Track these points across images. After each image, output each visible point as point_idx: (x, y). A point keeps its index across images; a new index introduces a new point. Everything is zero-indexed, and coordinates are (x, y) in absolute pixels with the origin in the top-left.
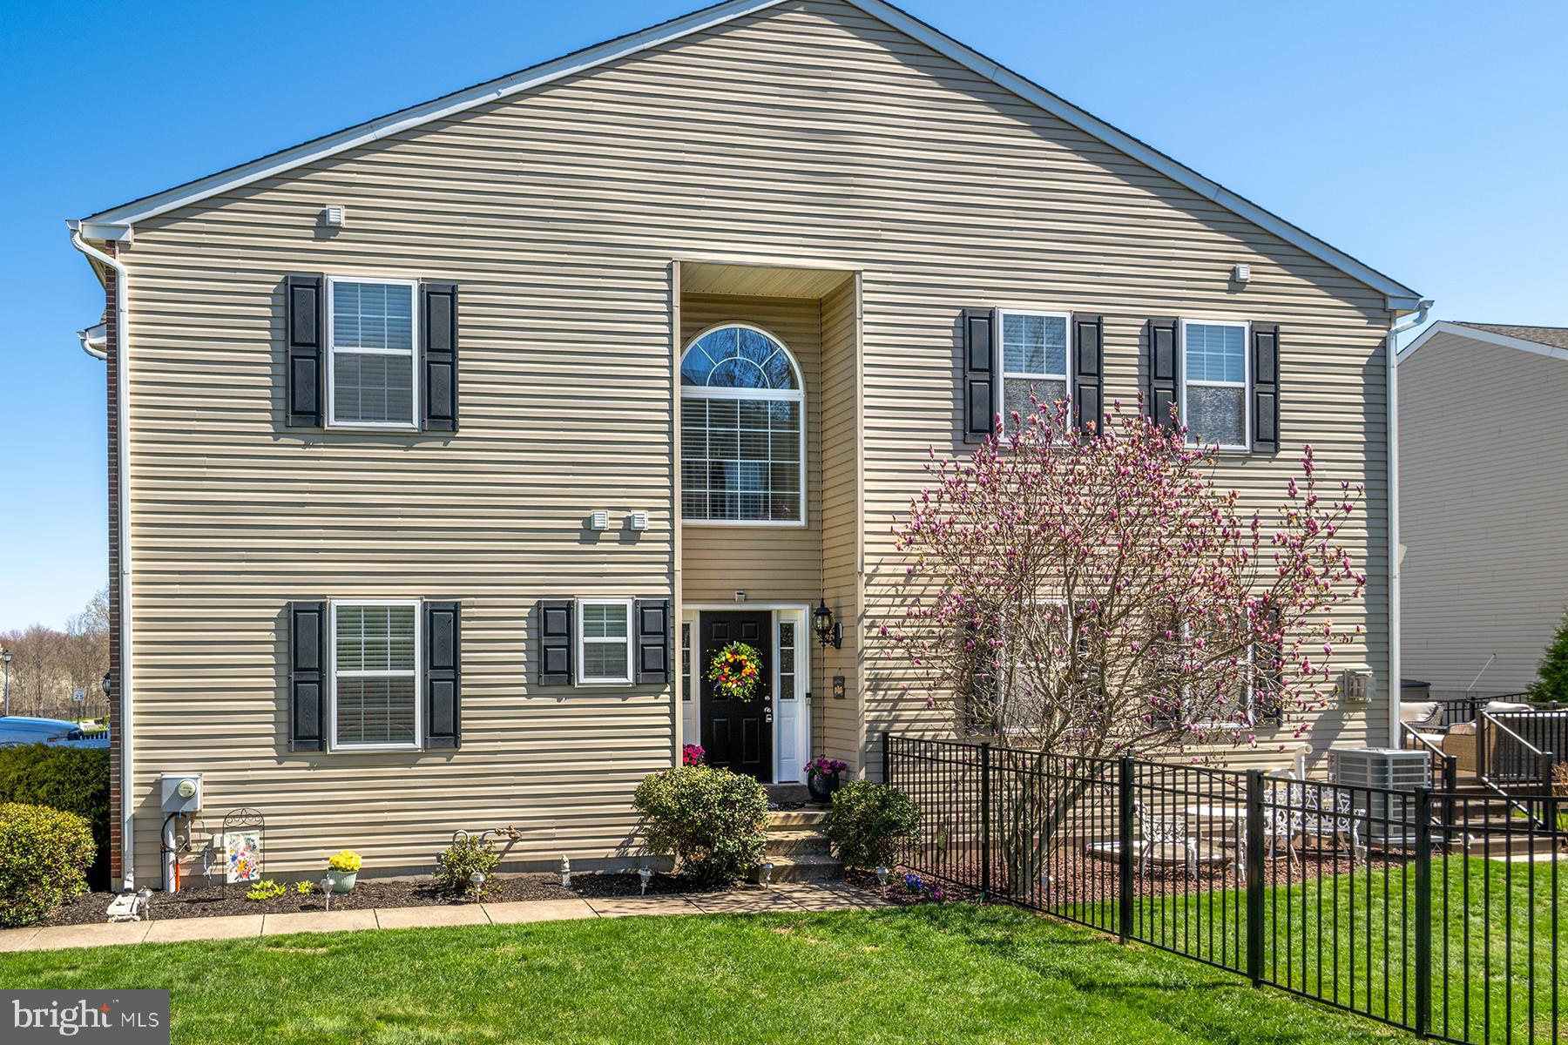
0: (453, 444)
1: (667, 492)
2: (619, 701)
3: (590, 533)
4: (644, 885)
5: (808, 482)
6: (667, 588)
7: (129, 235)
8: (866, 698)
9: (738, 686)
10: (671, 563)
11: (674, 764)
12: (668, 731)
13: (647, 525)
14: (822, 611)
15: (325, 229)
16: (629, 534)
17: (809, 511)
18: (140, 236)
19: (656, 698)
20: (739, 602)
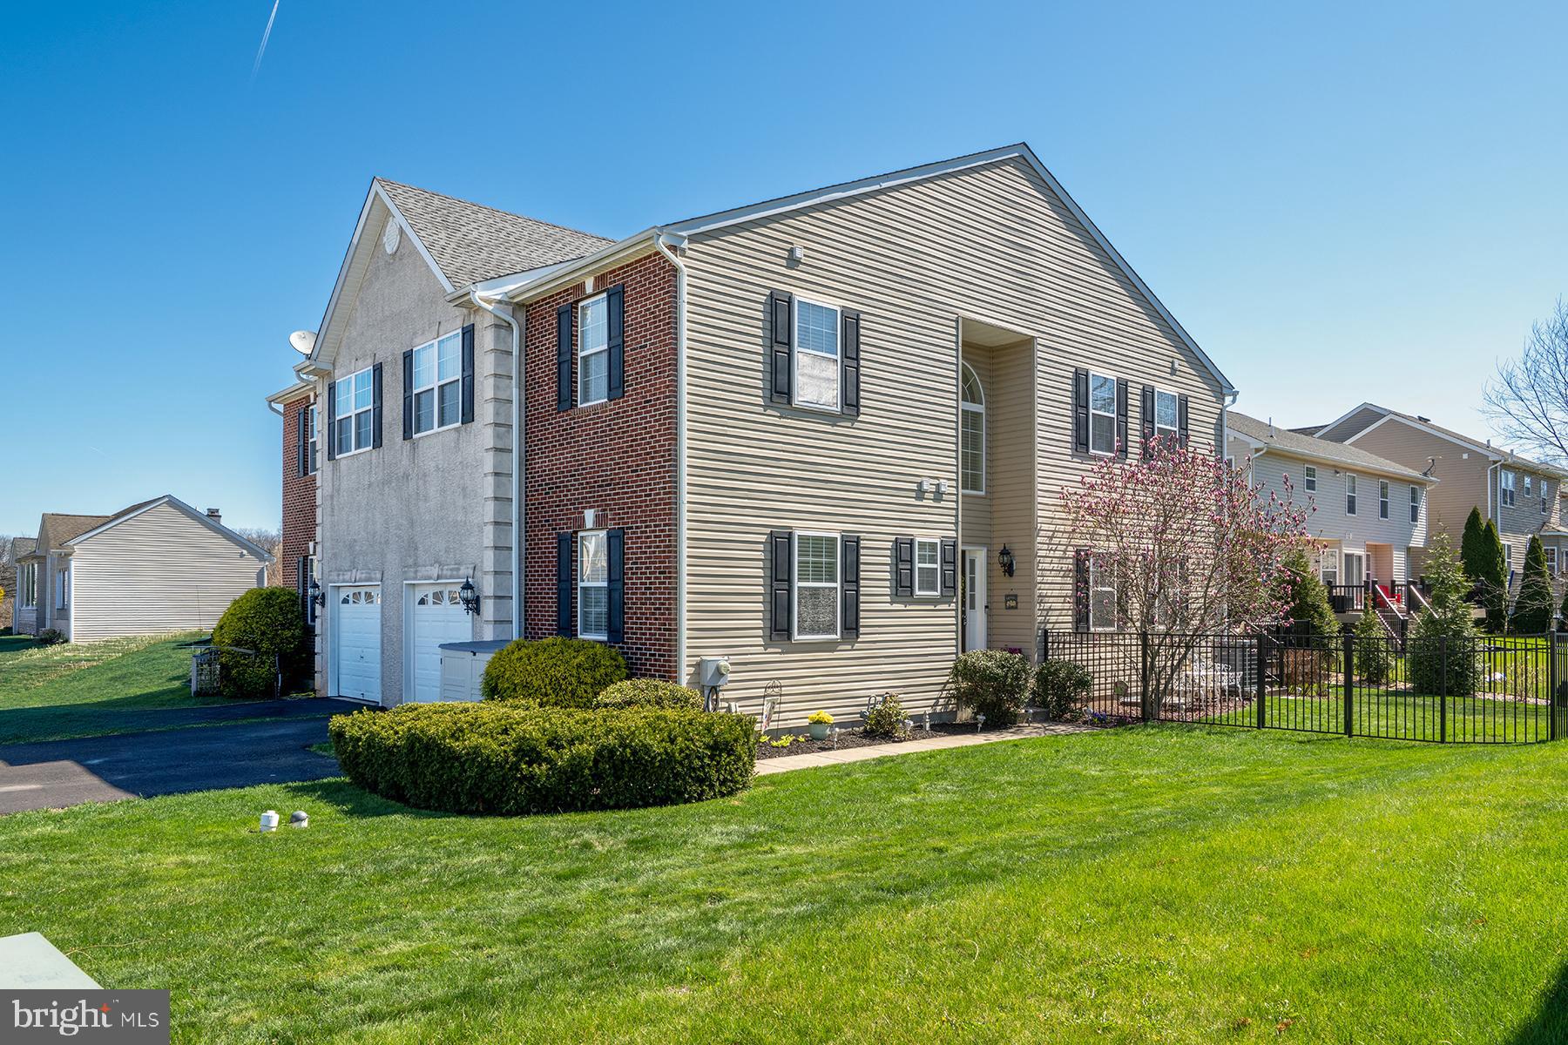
0: (857, 425)
2: (932, 607)
3: (920, 493)
4: (980, 725)
7: (685, 245)
8: (1037, 608)
10: (957, 517)
13: (946, 490)
15: (793, 262)
16: (938, 495)
18: (693, 246)
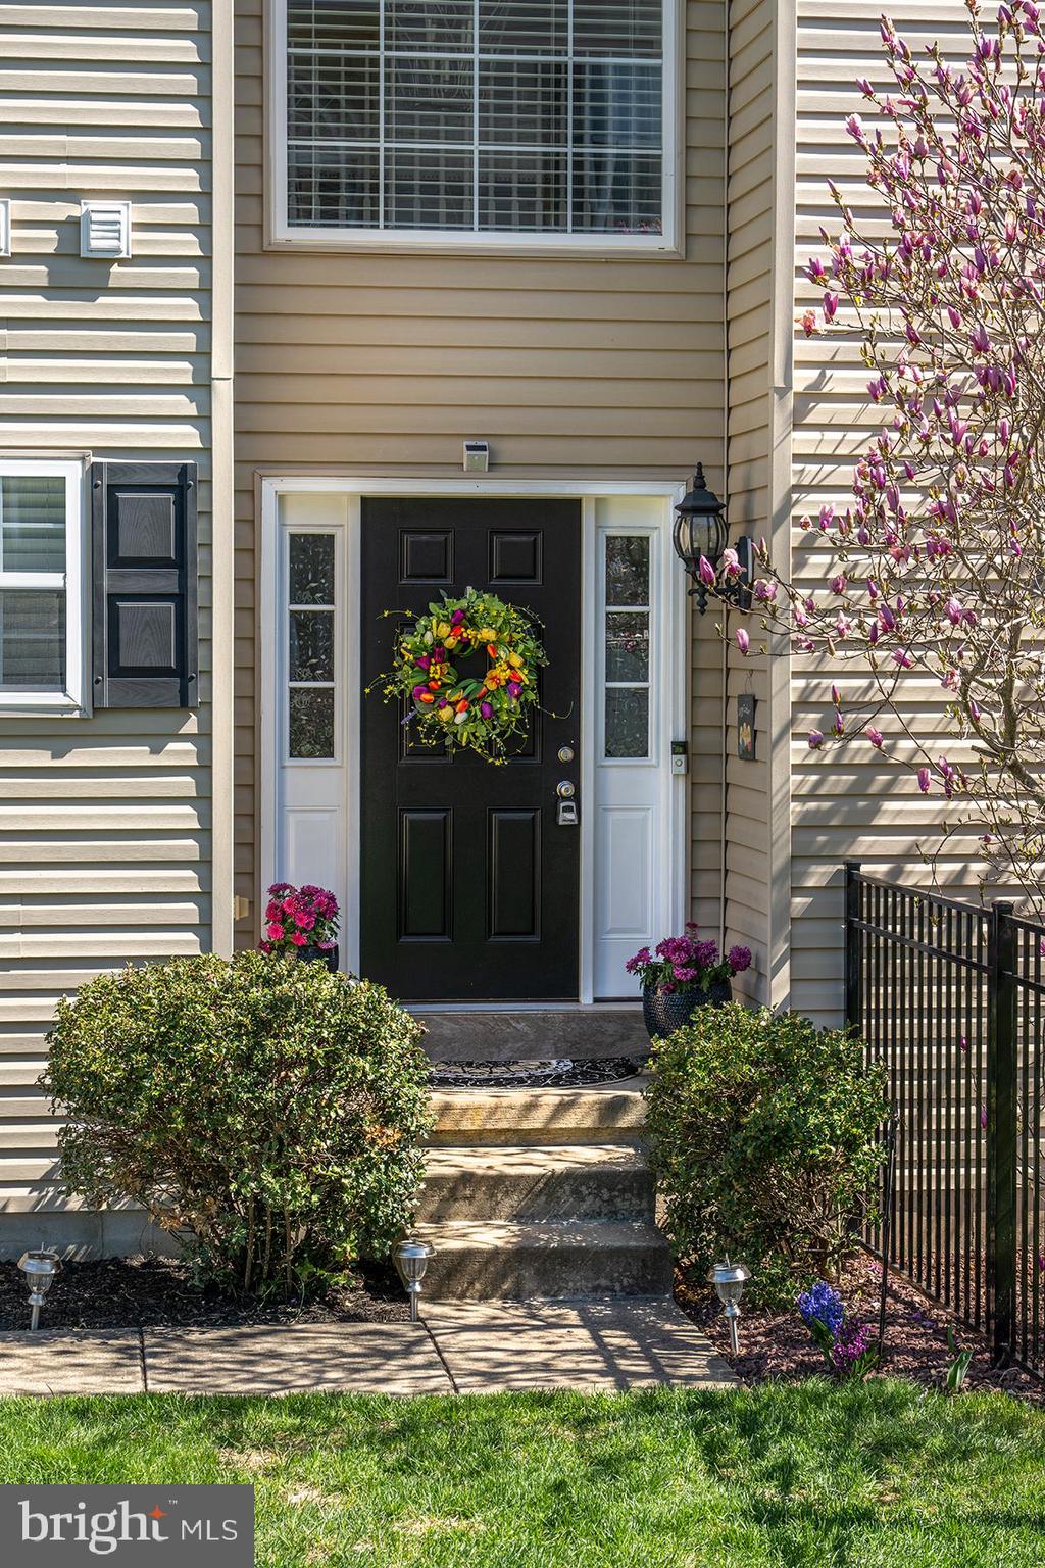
1: (190, 146)
2: (44, 759)
4: (31, 1299)
5: (688, 120)
6: (188, 428)
8: (795, 760)
9: (472, 718)
10: (202, 356)
11: (207, 945)
12: (189, 847)
13: (131, 243)
14: (701, 505)
16: (76, 267)
17: (688, 208)
19: (155, 751)
20: (473, 474)
